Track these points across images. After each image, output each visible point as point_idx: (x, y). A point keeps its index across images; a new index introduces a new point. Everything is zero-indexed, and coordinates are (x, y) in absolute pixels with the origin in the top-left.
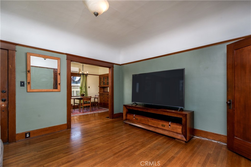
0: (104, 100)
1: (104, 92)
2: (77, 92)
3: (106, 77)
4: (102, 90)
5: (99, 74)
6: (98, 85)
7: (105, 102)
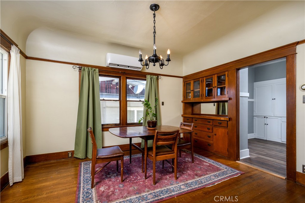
0: (196, 134)
1: (193, 114)
2: (138, 112)
3: (205, 78)
4: (190, 110)
5: (184, 75)
6: (181, 99)
7: (198, 138)
